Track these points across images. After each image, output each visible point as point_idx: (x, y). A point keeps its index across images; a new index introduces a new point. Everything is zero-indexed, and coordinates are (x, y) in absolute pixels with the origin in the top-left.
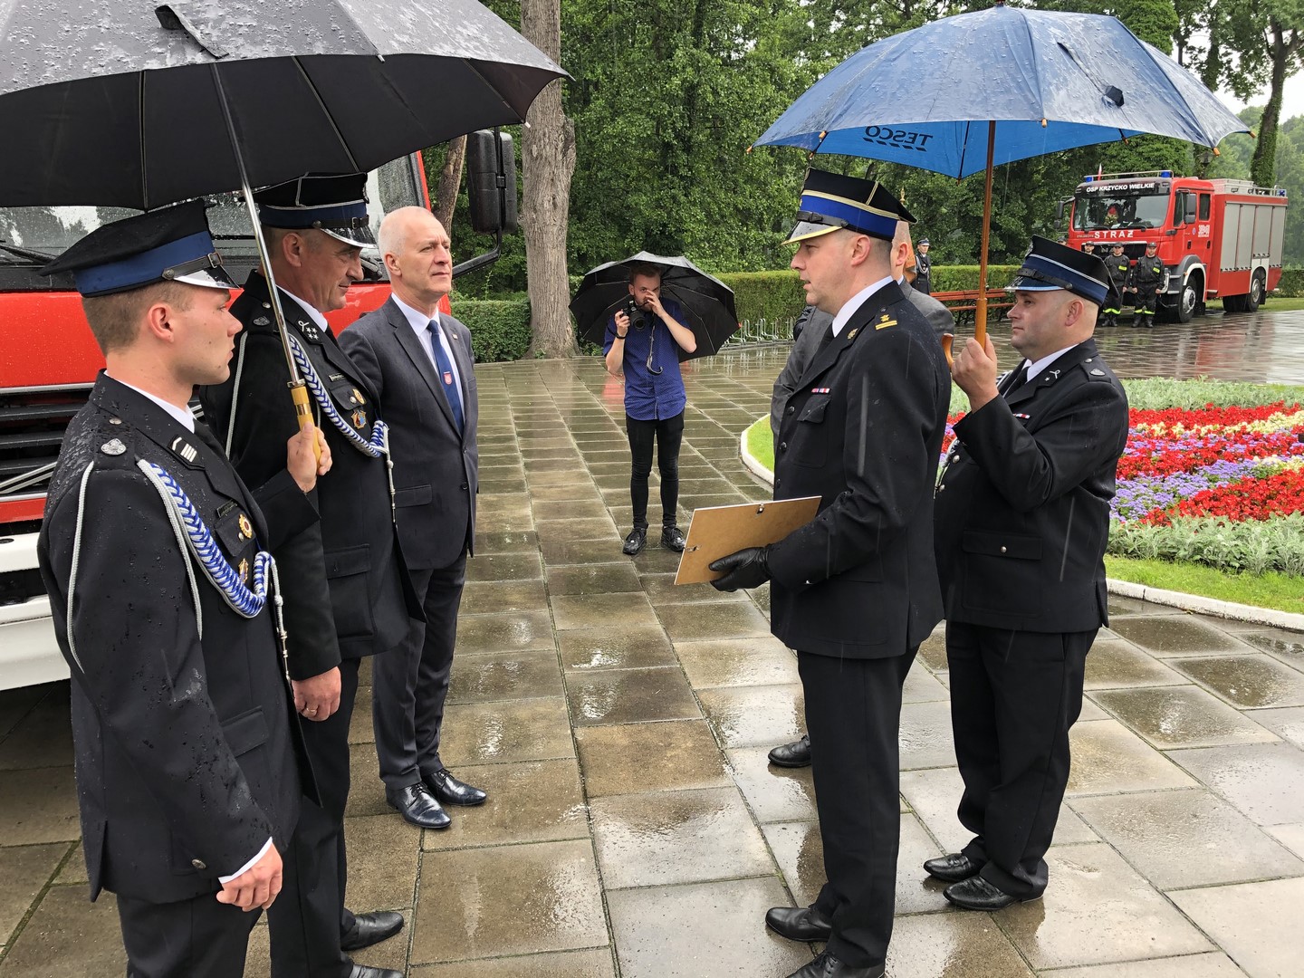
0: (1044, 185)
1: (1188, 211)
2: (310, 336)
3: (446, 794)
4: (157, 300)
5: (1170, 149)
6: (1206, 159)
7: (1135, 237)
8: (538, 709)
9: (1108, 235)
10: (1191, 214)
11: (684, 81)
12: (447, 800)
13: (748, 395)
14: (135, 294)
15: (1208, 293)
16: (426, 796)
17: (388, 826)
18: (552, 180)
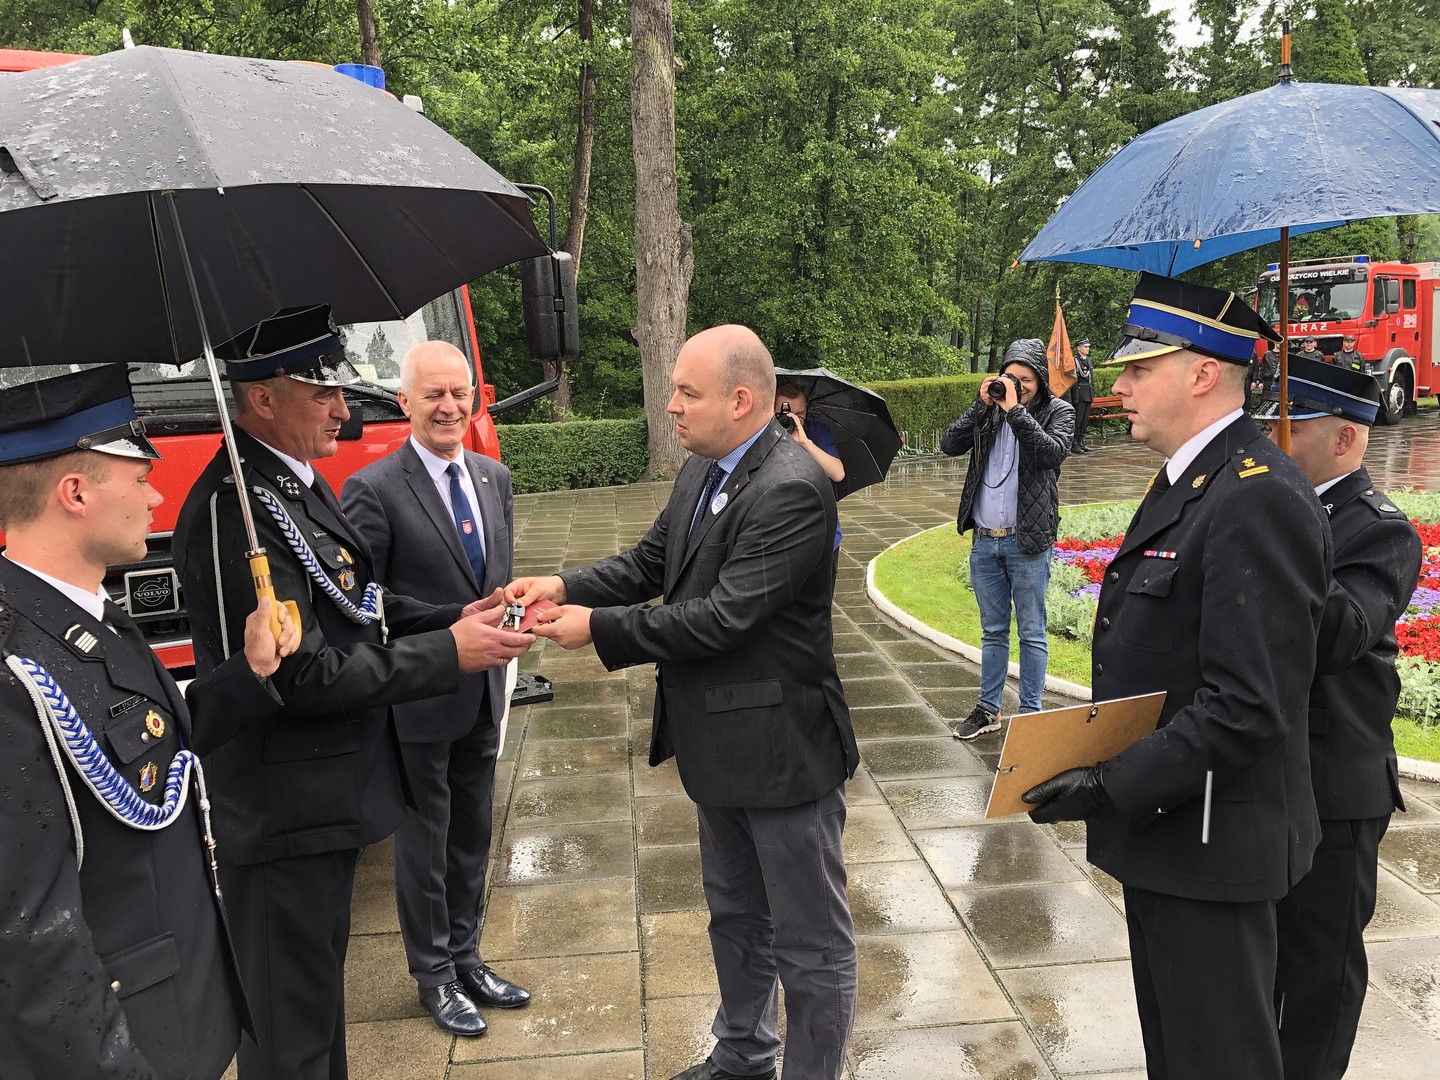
0: (1227, 273)
1: (1390, 299)
2: (290, 491)
3: (483, 993)
4: (70, 471)
5: (1369, 231)
6: (1412, 240)
7: (1329, 329)
8: (602, 891)
9: (1298, 328)
10: (1393, 302)
11: (815, 176)
12: (484, 1000)
13: (883, 519)
14: (44, 464)
15: (1419, 390)
16: (461, 997)
17: (417, 1032)
18: (669, 289)
